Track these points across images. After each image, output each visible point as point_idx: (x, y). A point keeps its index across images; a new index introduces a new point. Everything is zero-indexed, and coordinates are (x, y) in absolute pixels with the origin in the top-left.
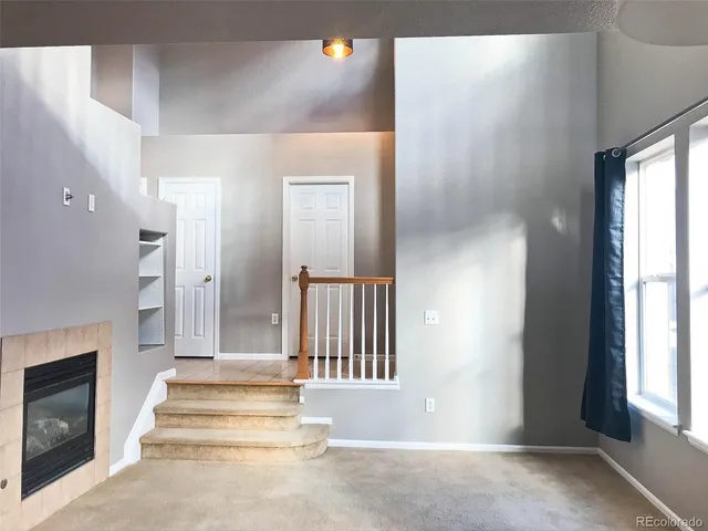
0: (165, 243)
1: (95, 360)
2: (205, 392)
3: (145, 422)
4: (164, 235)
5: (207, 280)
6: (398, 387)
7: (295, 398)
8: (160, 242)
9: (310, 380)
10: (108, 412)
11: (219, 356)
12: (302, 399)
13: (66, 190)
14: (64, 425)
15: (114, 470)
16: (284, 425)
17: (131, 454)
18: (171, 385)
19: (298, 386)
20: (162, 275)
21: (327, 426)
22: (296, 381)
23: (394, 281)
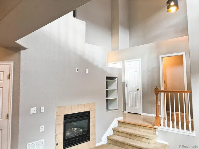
0: (117, 80)
1: (89, 113)
2: (128, 126)
3: (109, 132)
4: (117, 77)
5: (138, 90)
6: (195, 135)
7: (155, 132)
8: (116, 80)
9: (160, 127)
10: (94, 128)
11: (142, 114)
12: (157, 133)
13: (77, 68)
14: (81, 130)
15: (97, 145)
16: (149, 142)
17: (104, 141)
18: (120, 122)
19: (156, 128)
20: (117, 89)
21: (166, 145)
22: (155, 127)
23: (191, 92)
